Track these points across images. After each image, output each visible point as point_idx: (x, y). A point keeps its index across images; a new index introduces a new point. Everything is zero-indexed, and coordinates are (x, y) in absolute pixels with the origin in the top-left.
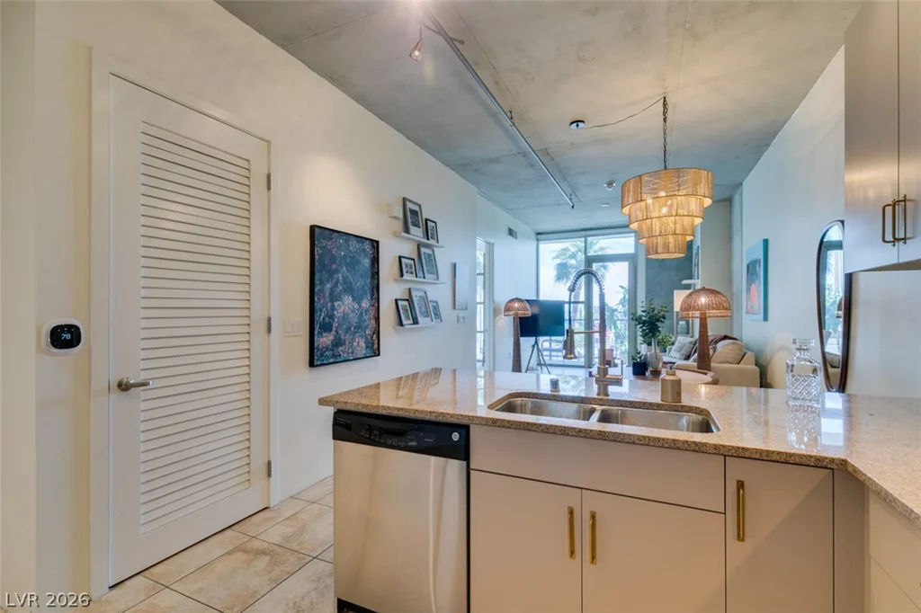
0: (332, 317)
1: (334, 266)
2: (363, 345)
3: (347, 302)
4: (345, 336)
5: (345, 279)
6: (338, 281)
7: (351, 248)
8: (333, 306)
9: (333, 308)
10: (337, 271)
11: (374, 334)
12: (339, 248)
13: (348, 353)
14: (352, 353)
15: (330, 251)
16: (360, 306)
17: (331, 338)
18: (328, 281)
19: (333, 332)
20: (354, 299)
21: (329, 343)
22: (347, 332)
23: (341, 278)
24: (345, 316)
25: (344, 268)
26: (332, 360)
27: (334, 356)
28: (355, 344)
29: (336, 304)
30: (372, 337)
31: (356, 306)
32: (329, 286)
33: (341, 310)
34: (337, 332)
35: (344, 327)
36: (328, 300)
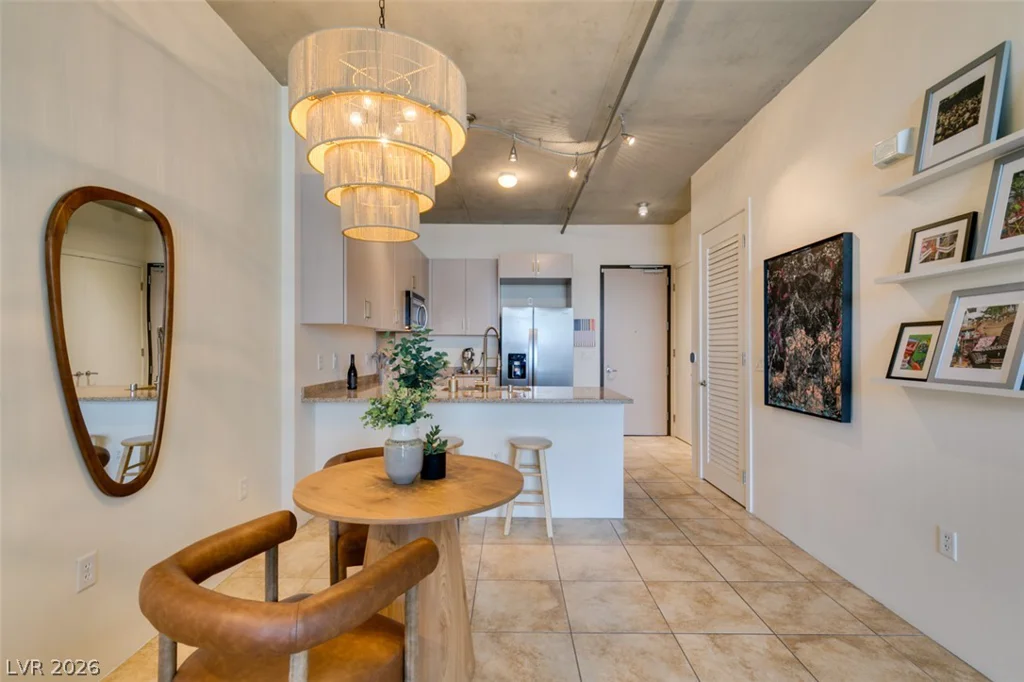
0: (783, 354)
1: (786, 295)
2: (820, 397)
3: (799, 337)
4: (797, 379)
5: (797, 307)
6: (789, 311)
7: (805, 265)
8: (784, 341)
9: (785, 345)
10: (788, 301)
11: (837, 384)
12: (790, 273)
13: (800, 403)
14: (805, 403)
15: (782, 279)
16: (816, 342)
17: (783, 378)
18: (780, 315)
19: (785, 373)
20: (808, 332)
21: (781, 383)
22: (799, 375)
23: (792, 307)
24: (797, 356)
25: (797, 294)
26: (783, 405)
27: (785, 400)
28: (809, 393)
29: (787, 339)
30: (833, 389)
31: (811, 341)
32: (780, 320)
33: (793, 347)
34: (788, 372)
35: (796, 368)
36: (780, 334)
